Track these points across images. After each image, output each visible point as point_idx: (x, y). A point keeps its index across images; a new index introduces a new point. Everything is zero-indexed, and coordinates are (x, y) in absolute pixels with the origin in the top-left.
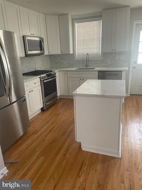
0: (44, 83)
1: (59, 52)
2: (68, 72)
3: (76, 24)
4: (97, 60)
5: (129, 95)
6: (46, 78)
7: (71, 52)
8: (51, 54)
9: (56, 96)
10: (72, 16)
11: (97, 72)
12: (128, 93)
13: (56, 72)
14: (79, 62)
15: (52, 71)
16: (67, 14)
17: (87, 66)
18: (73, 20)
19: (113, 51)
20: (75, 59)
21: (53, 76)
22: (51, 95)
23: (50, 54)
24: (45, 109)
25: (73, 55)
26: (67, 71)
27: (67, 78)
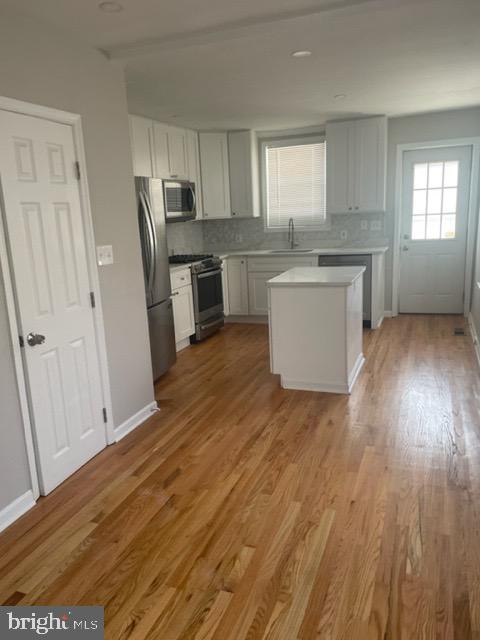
0: (199, 280)
1: (227, 214)
2: (249, 259)
3: (267, 150)
4: (317, 232)
5: (395, 314)
6: (203, 270)
7: (256, 214)
8: (210, 217)
9: (220, 315)
10: (257, 132)
11: (317, 258)
12: (391, 309)
13: (221, 257)
14: (274, 236)
15: (212, 256)
16: (248, 130)
17: (293, 246)
18: (261, 141)
19: (353, 211)
20: (265, 230)
21: (215, 267)
22: (212, 311)
23: (206, 218)
24: (199, 338)
25: (261, 220)
26: (247, 256)
27: (248, 273)
